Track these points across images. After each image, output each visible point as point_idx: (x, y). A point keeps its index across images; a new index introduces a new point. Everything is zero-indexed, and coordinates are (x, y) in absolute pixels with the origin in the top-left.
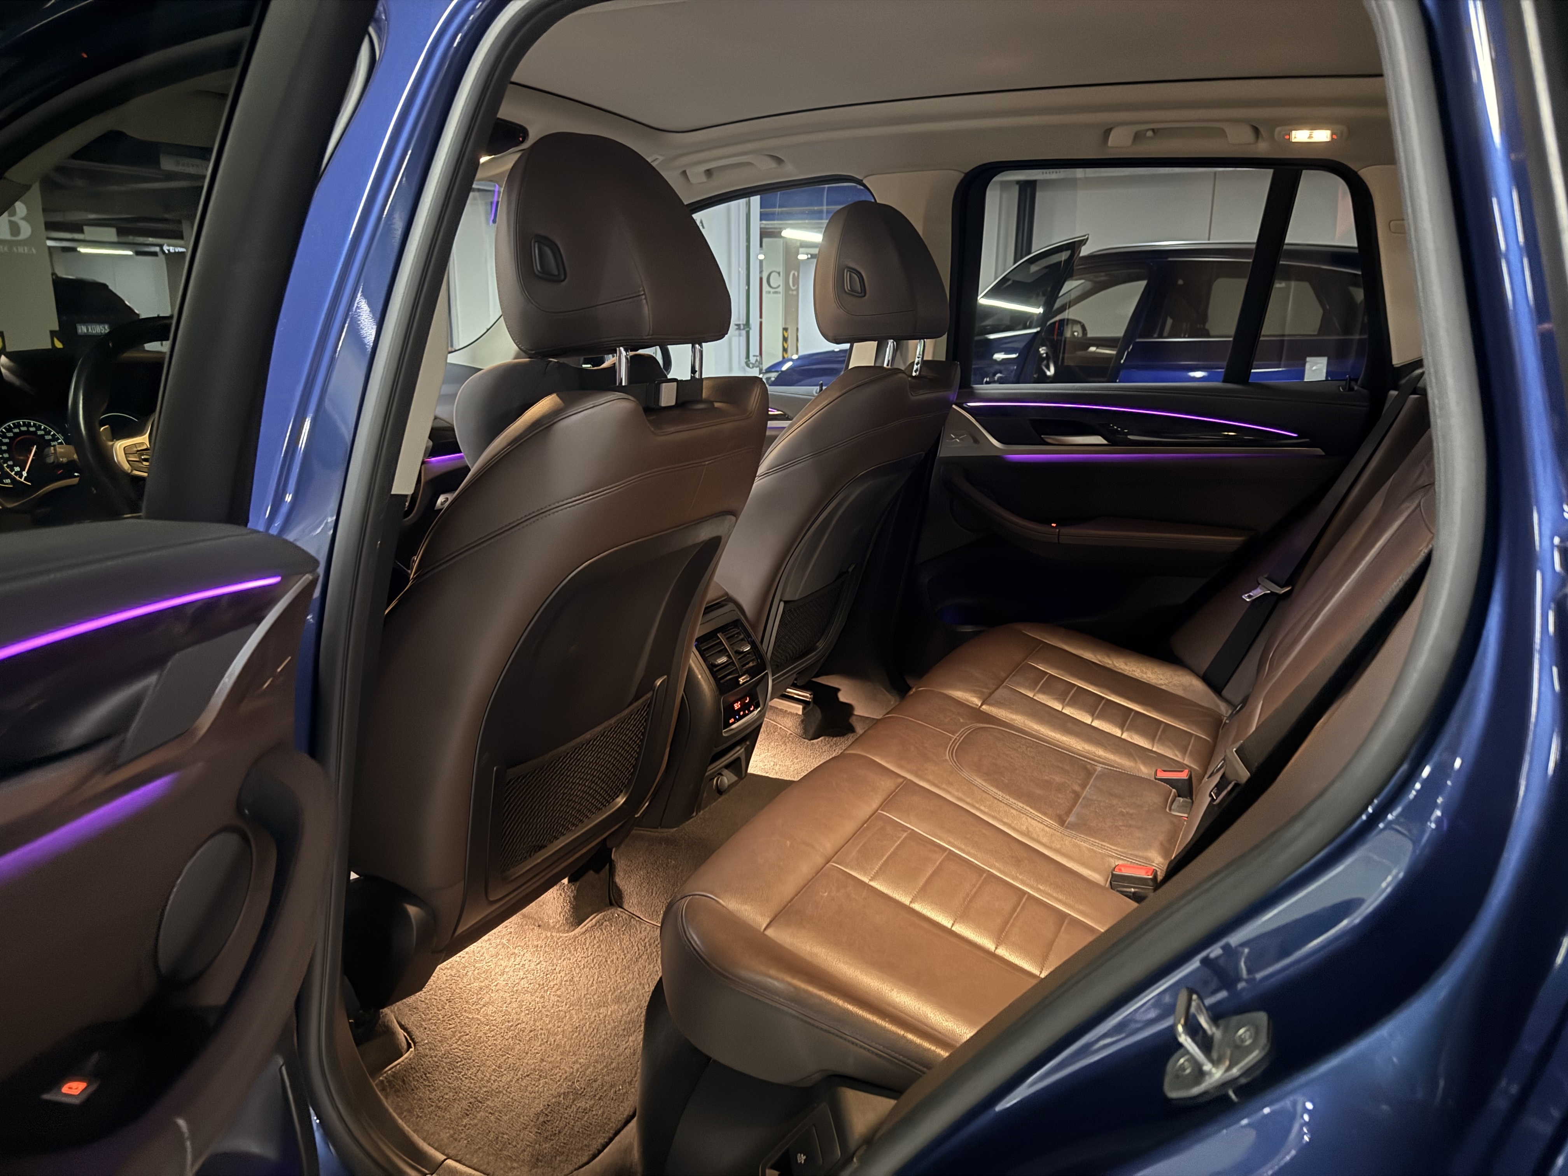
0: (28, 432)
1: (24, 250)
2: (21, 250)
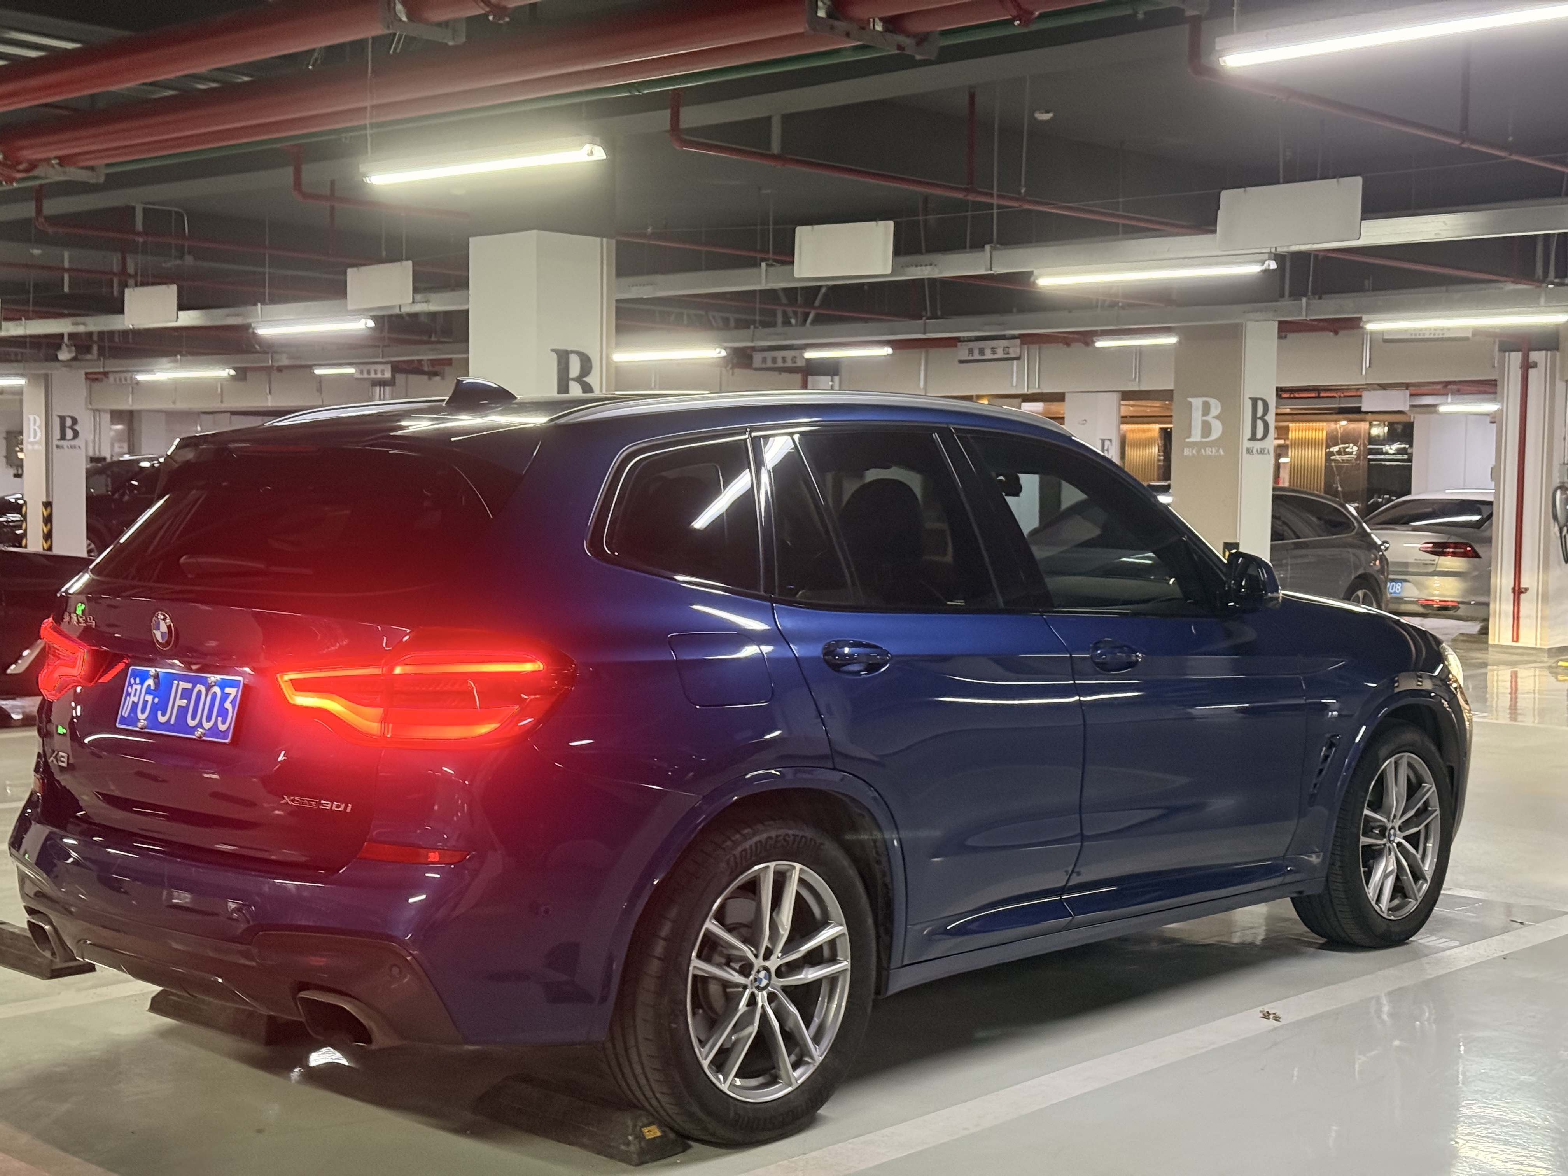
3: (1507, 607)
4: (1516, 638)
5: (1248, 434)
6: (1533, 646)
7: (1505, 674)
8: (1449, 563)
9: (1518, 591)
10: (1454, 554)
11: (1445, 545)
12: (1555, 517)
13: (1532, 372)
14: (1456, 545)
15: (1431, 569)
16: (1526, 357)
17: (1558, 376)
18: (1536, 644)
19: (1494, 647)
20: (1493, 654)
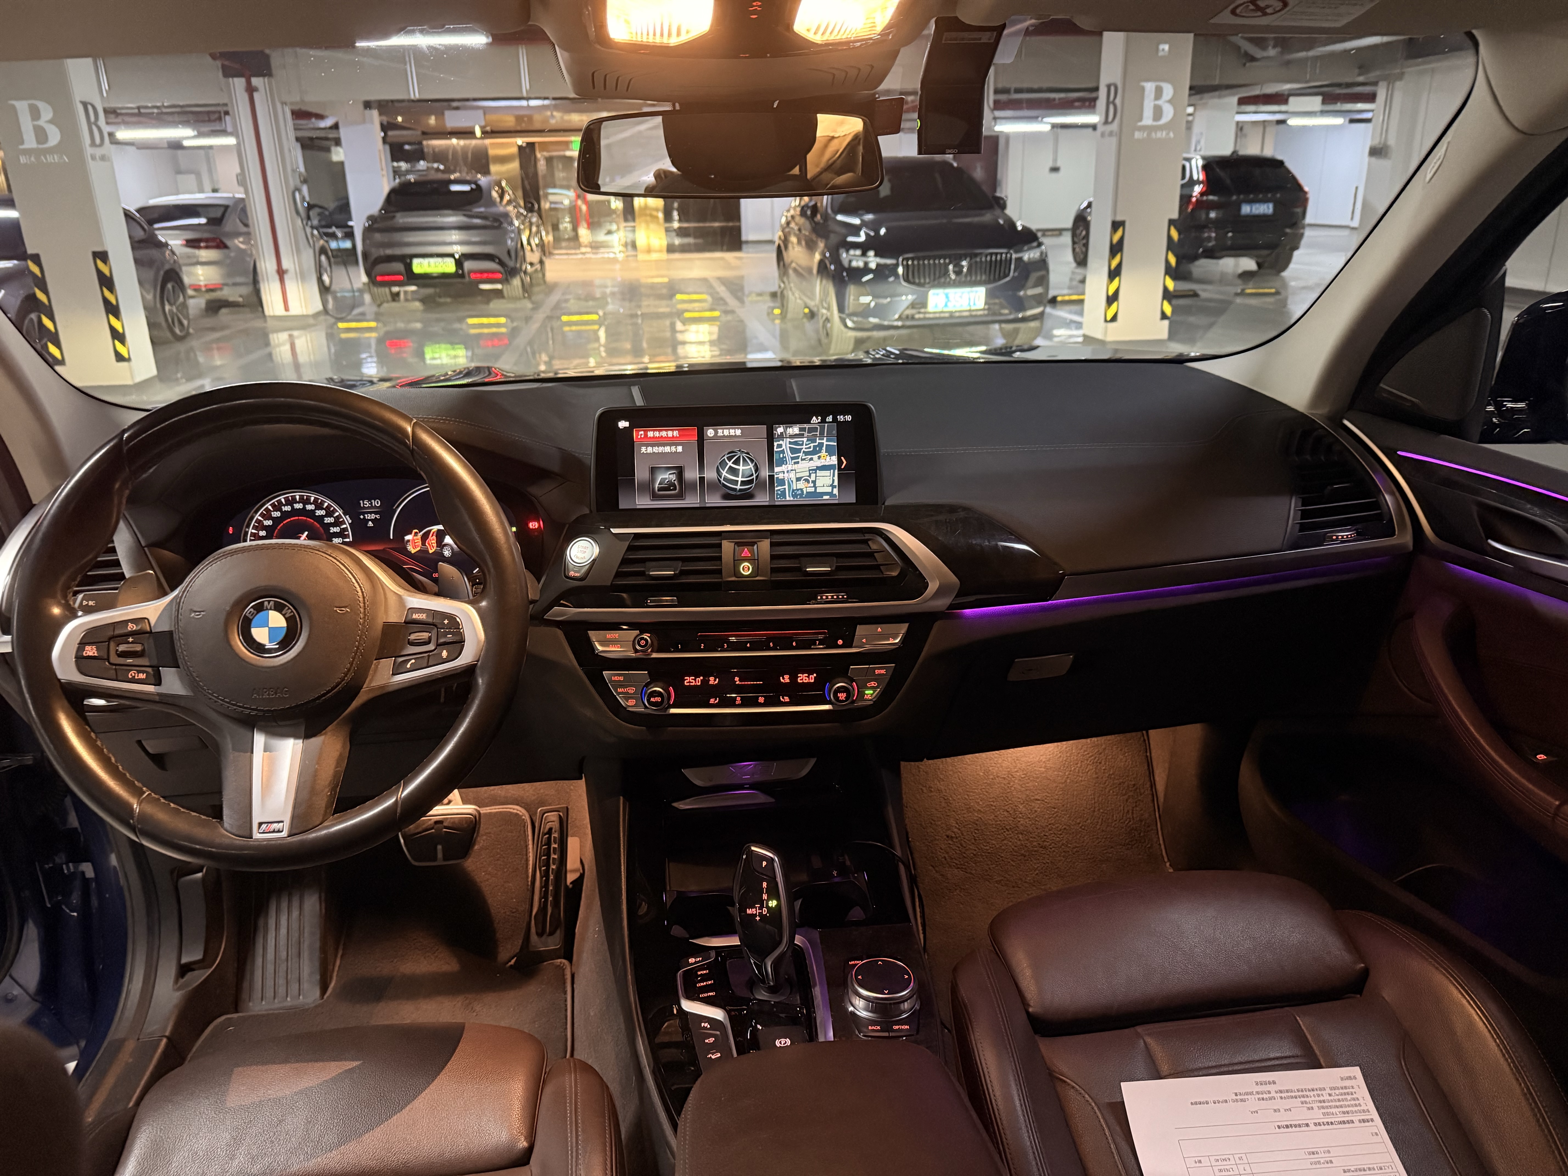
0: (294, 512)
1: (54, 159)
2: (50, 159)
3: (275, 285)
4: (287, 309)
5: (87, 140)
6: (302, 313)
7: (283, 336)
8: (205, 254)
10: (207, 247)
11: (199, 240)
12: (298, 213)
13: (256, 95)
14: (206, 240)
15: (195, 260)
16: (249, 83)
17: (277, 100)
18: (304, 311)
19: (270, 316)
20: (270, 323)
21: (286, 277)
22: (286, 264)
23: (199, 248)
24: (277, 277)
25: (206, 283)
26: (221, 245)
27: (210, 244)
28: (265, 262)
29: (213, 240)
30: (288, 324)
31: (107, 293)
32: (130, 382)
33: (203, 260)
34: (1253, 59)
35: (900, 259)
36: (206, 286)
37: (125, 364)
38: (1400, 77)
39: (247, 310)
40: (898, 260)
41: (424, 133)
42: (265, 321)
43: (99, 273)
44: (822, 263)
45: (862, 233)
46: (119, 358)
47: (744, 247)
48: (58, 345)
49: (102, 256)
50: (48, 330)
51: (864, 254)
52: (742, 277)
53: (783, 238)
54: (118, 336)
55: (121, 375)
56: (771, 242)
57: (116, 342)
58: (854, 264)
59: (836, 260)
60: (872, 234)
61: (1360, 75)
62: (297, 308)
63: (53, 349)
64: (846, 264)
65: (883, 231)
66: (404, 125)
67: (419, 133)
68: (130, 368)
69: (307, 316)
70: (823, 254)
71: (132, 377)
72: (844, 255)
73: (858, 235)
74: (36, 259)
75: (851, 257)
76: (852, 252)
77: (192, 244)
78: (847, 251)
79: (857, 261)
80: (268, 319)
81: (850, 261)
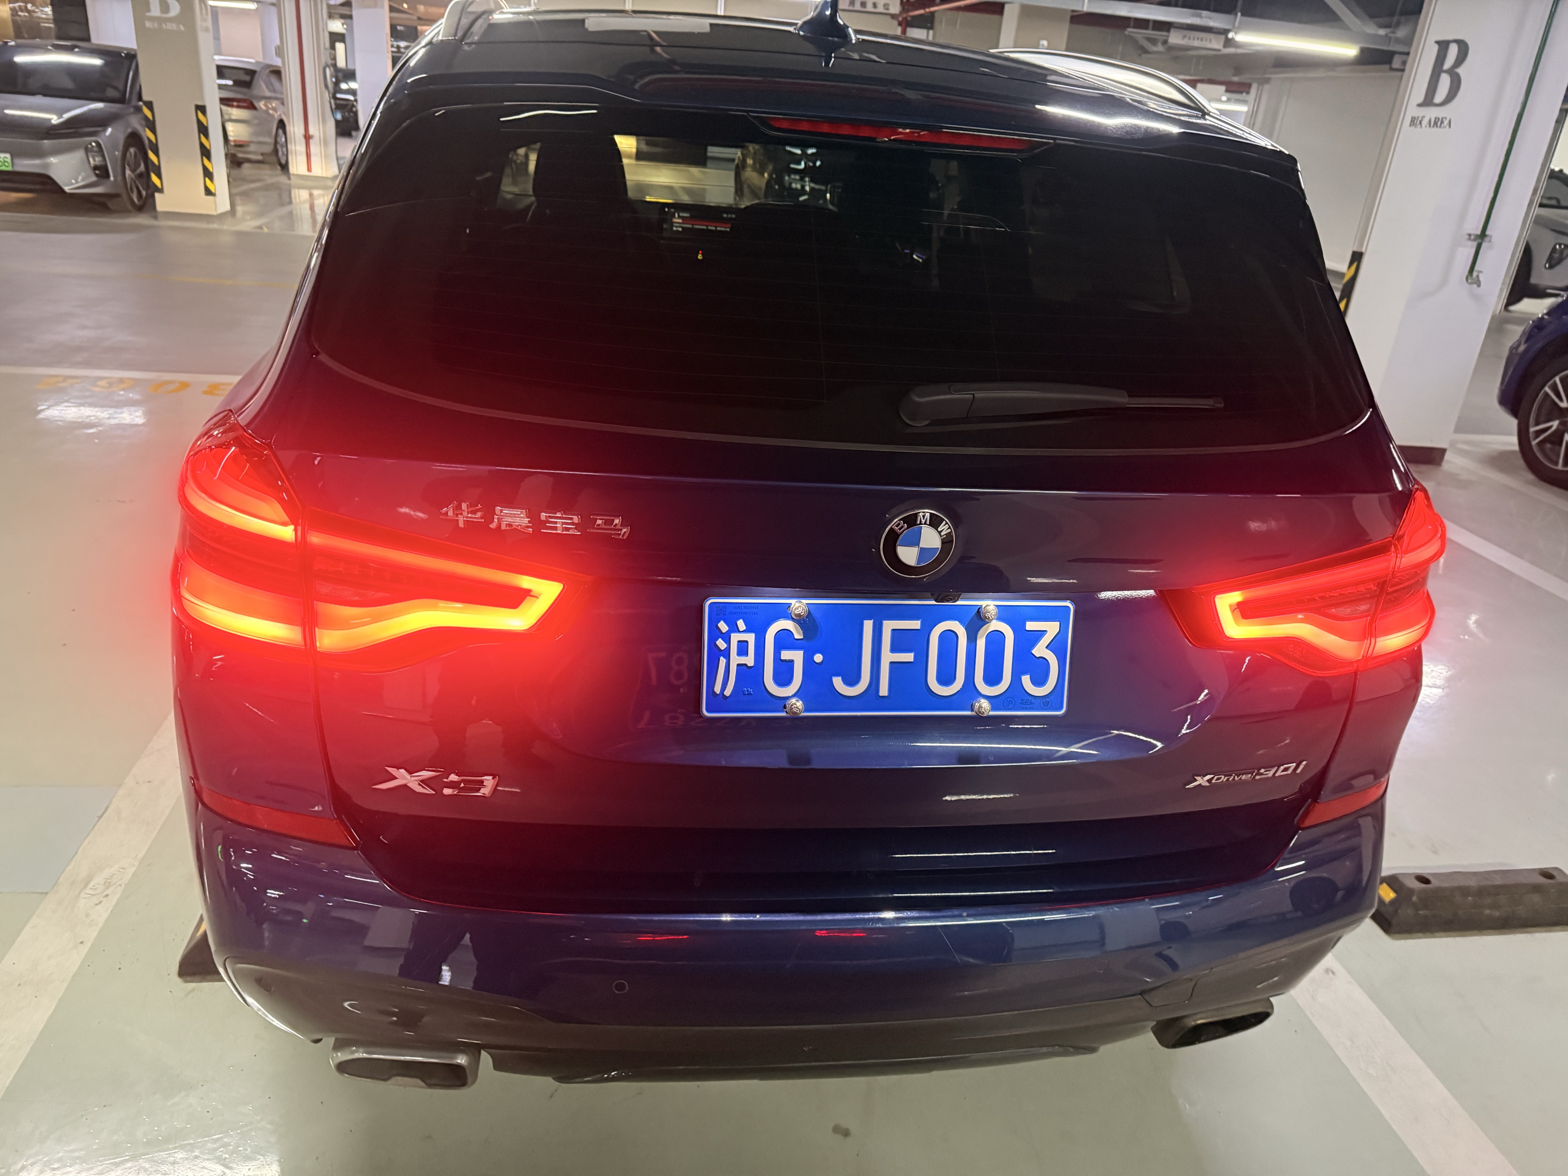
3: (302, 148)
4: (309, 169)
6: (320, 175)
7: (304, 194)
8: (237, 113)
9: (307, 137)
18: (322, 174)
19: (294, 175)
20: (294, 180)
21: (311, 141)
22: (312, 131)
23: (232, 106)
24: (303, 141)
25: (236, 139)
26: (251, 106)
27: (241, 104)
28: (294, 127)
29: (244, 100)
30: (309, 183)
31: (203, 139)
32: (215, 213)
33: (234, 117)
34: (1146, 52)
35: (829, 186)
36: (235, 141)
37: (211, 198)
38: (1267, 81)
39: (267, 166)
40: (827, 187)
41: (419, 19)
42: (289, 178)
43: (199, 122)
44: (768, 183)
45: (803, 164)
46: (208, 192)
47: (709, 163)
48: (159, 176)
49: (202, 109)
50: (153, 163)
51: (802, 179)
52: (704, 189)
53: (741, 158)
54: (208, 174)
55: (206, 206)
56: (733, 160)
57: (207, 179)
58: (794, 186)
59: (780, 181)
60: (811, 164)
61: (1235, 75)
62: (318, 170)
63: (154, 178)
64: (787, 185)
65: (818, 163)
66: (407, 11)
67: (415, 18)
68: (215, 202)
69: (326, 178)
70: (770, 175)
71: (216, 209)
72: (787, 178)
73: (799, 164)
74: (150, 105)
75: (791, 181)
76: (793, 176)
77: (225, 102)
78: (789, 176)
79: (796, 184)
80: (292, 177)
81: (791, 184)
